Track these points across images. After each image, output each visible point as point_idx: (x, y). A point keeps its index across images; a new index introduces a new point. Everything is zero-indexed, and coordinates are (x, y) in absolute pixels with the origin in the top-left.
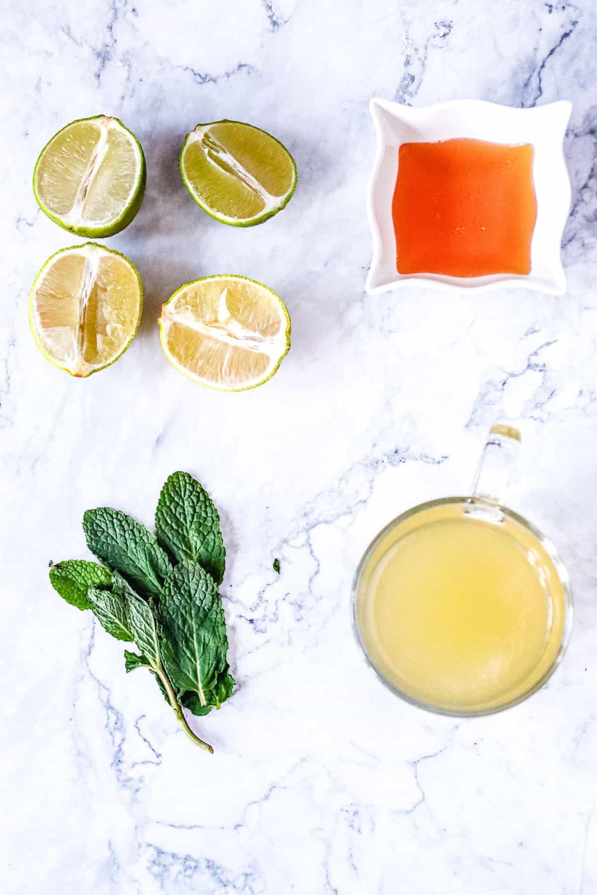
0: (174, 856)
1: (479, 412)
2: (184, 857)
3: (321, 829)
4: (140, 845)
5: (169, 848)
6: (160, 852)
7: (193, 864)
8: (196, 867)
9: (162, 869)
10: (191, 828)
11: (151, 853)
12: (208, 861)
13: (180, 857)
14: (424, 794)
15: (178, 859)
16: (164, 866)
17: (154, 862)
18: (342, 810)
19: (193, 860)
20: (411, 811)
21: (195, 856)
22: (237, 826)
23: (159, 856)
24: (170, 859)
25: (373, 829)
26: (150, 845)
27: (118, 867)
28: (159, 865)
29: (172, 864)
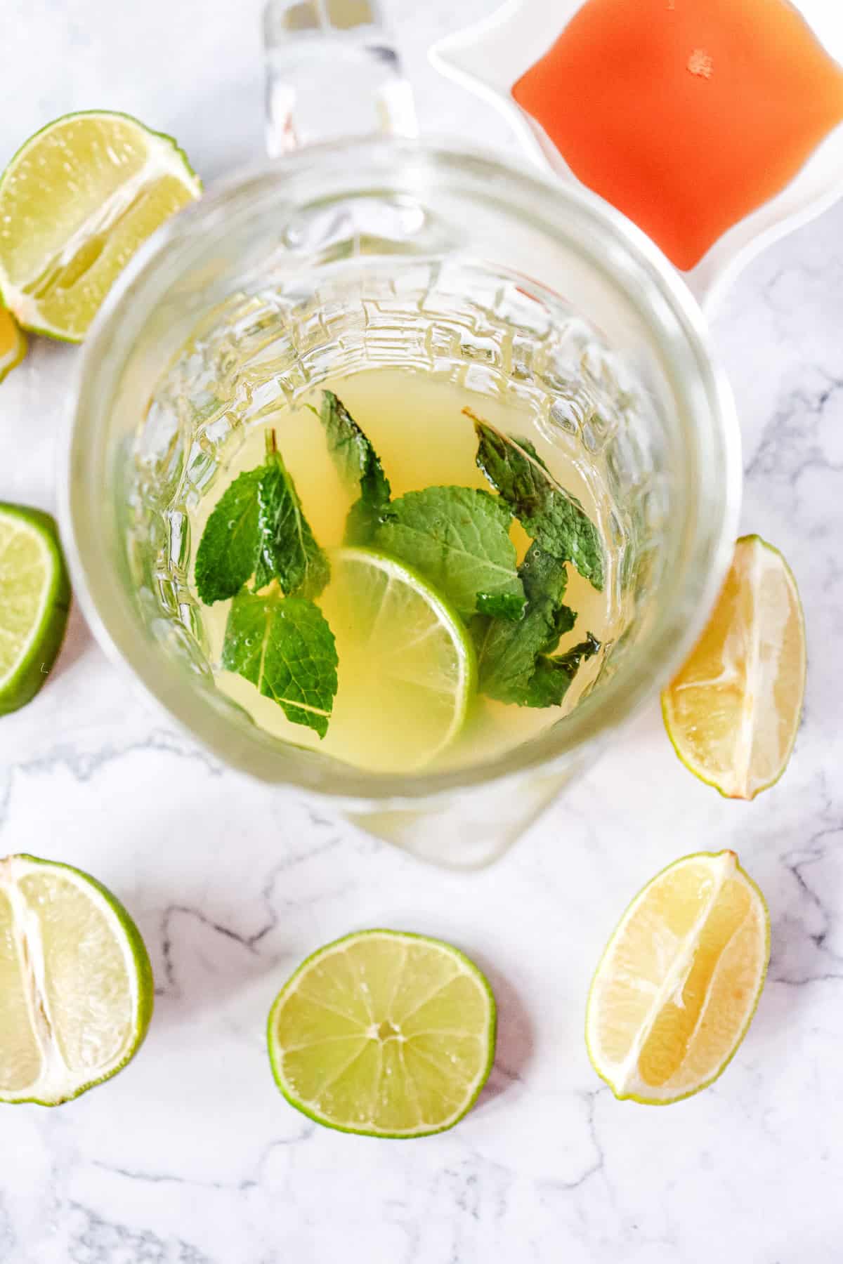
0: (120, 1230)
1: (773, 447)
2: (139, 1233)
3: (402, 1204)
4: (59, 1205)
5: (111, 1215)
6: (96, 1221)
7: (155, 1249)
8: (161, 1256)
9: (95, 1253)
10: (157, 1179)
11: (78, 1221)
12: (185, 1246)
13: (132, 1232)
14: (602, 1156)
15: (129, 1236)
16: (101, 1248)
17: (82, 1240)
18: (447, 1172)
19: (158, 1242)
20: (576, 1185)
21: (161, 1234)
22: (247, 1184)
23: (91, 1229)
24: (114, 1237)
25: (500, 1214)
26: (76, 1206)
27: (13, 1244)
28: (90, 1246)
29: (115, 1246)
